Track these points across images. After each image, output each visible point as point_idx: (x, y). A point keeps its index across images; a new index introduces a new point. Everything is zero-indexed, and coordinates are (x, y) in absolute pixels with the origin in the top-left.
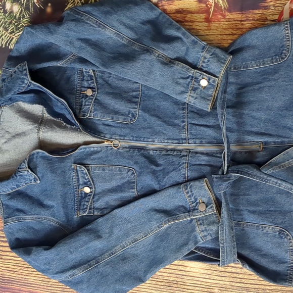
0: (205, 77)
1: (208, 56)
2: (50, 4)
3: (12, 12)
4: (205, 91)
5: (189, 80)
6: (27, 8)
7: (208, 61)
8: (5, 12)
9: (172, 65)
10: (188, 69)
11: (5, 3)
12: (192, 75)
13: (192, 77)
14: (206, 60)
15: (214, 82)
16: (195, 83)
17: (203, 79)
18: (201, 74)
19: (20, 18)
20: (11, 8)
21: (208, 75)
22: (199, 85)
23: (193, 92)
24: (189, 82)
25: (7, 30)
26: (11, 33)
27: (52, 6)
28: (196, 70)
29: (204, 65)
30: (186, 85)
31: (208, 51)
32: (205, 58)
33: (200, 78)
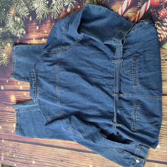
0: (138, 159)
1: (139, 150)
2: (31, 17)
3: (17, 21)
4: (139, 165)
5: (131, 160)
6: (23, 19)
7: (139, 152)
8: (15, 21)
9: (123, 153)
10: (130, 155)
11: (15, 17)
12: (132, 158)
13: (132, 159)
14: (138, 152)
15: (142, 161)
16: (134, 161)
17: (137, 159)
18: (136, 157)
19: (20, 23)
20: (17, 19)
21: (139, 158)
22: (136, 162)
23: (133, 165)
24: (131, 161)
25: (16, 29)
26: (17, 30)
27: (32, 17)
28: (133, 156)
29: (138, 153)
30: (129, 162)
31: (139, 148)
32: (138, 151)
33: (136, 159)
